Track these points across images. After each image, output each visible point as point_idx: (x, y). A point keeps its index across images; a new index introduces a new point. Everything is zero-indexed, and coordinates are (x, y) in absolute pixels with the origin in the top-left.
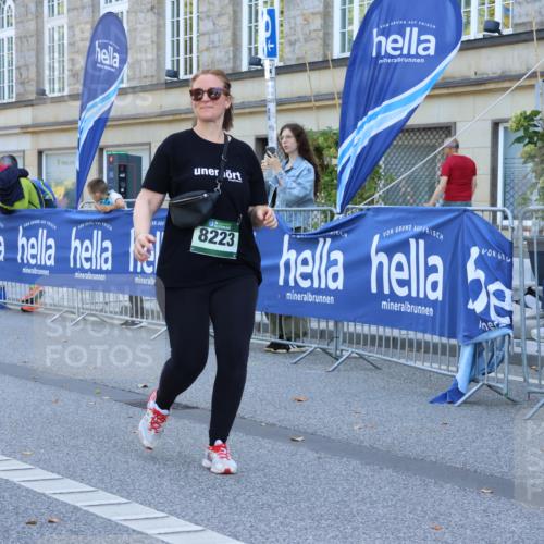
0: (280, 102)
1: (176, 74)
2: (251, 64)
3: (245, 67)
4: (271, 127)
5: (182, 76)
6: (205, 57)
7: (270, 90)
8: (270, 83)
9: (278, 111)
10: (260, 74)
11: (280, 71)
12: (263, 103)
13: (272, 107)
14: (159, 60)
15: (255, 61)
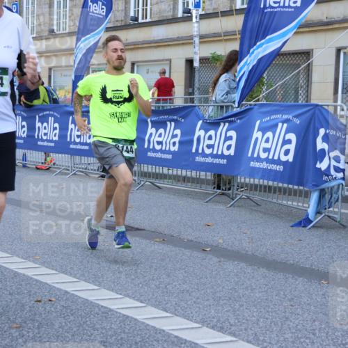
0: (202, 37)
1: (136, 19)
2: (184, 13)
3: (180, 14)
4: (196, 53)
5: (140, 20)
6: (156, 8)
7: (196, 29)
8: (196, 25)
9: (200, 43)
10: (190, 19)
11: (202, 17)
12: (191, 37)
13: (197, 40)
14: (127, 9)
15: (187, 11)
